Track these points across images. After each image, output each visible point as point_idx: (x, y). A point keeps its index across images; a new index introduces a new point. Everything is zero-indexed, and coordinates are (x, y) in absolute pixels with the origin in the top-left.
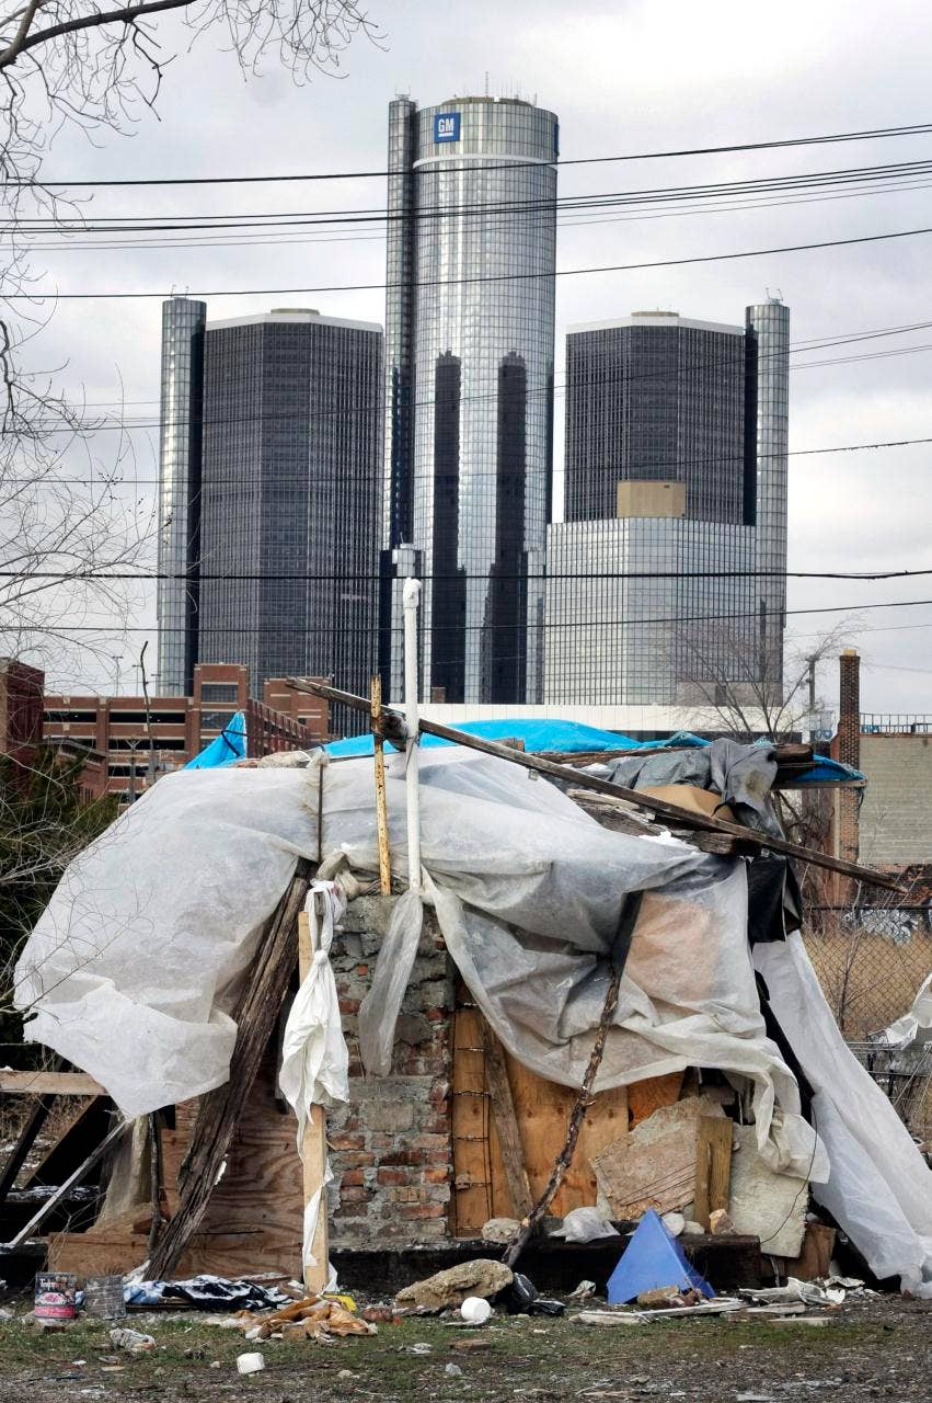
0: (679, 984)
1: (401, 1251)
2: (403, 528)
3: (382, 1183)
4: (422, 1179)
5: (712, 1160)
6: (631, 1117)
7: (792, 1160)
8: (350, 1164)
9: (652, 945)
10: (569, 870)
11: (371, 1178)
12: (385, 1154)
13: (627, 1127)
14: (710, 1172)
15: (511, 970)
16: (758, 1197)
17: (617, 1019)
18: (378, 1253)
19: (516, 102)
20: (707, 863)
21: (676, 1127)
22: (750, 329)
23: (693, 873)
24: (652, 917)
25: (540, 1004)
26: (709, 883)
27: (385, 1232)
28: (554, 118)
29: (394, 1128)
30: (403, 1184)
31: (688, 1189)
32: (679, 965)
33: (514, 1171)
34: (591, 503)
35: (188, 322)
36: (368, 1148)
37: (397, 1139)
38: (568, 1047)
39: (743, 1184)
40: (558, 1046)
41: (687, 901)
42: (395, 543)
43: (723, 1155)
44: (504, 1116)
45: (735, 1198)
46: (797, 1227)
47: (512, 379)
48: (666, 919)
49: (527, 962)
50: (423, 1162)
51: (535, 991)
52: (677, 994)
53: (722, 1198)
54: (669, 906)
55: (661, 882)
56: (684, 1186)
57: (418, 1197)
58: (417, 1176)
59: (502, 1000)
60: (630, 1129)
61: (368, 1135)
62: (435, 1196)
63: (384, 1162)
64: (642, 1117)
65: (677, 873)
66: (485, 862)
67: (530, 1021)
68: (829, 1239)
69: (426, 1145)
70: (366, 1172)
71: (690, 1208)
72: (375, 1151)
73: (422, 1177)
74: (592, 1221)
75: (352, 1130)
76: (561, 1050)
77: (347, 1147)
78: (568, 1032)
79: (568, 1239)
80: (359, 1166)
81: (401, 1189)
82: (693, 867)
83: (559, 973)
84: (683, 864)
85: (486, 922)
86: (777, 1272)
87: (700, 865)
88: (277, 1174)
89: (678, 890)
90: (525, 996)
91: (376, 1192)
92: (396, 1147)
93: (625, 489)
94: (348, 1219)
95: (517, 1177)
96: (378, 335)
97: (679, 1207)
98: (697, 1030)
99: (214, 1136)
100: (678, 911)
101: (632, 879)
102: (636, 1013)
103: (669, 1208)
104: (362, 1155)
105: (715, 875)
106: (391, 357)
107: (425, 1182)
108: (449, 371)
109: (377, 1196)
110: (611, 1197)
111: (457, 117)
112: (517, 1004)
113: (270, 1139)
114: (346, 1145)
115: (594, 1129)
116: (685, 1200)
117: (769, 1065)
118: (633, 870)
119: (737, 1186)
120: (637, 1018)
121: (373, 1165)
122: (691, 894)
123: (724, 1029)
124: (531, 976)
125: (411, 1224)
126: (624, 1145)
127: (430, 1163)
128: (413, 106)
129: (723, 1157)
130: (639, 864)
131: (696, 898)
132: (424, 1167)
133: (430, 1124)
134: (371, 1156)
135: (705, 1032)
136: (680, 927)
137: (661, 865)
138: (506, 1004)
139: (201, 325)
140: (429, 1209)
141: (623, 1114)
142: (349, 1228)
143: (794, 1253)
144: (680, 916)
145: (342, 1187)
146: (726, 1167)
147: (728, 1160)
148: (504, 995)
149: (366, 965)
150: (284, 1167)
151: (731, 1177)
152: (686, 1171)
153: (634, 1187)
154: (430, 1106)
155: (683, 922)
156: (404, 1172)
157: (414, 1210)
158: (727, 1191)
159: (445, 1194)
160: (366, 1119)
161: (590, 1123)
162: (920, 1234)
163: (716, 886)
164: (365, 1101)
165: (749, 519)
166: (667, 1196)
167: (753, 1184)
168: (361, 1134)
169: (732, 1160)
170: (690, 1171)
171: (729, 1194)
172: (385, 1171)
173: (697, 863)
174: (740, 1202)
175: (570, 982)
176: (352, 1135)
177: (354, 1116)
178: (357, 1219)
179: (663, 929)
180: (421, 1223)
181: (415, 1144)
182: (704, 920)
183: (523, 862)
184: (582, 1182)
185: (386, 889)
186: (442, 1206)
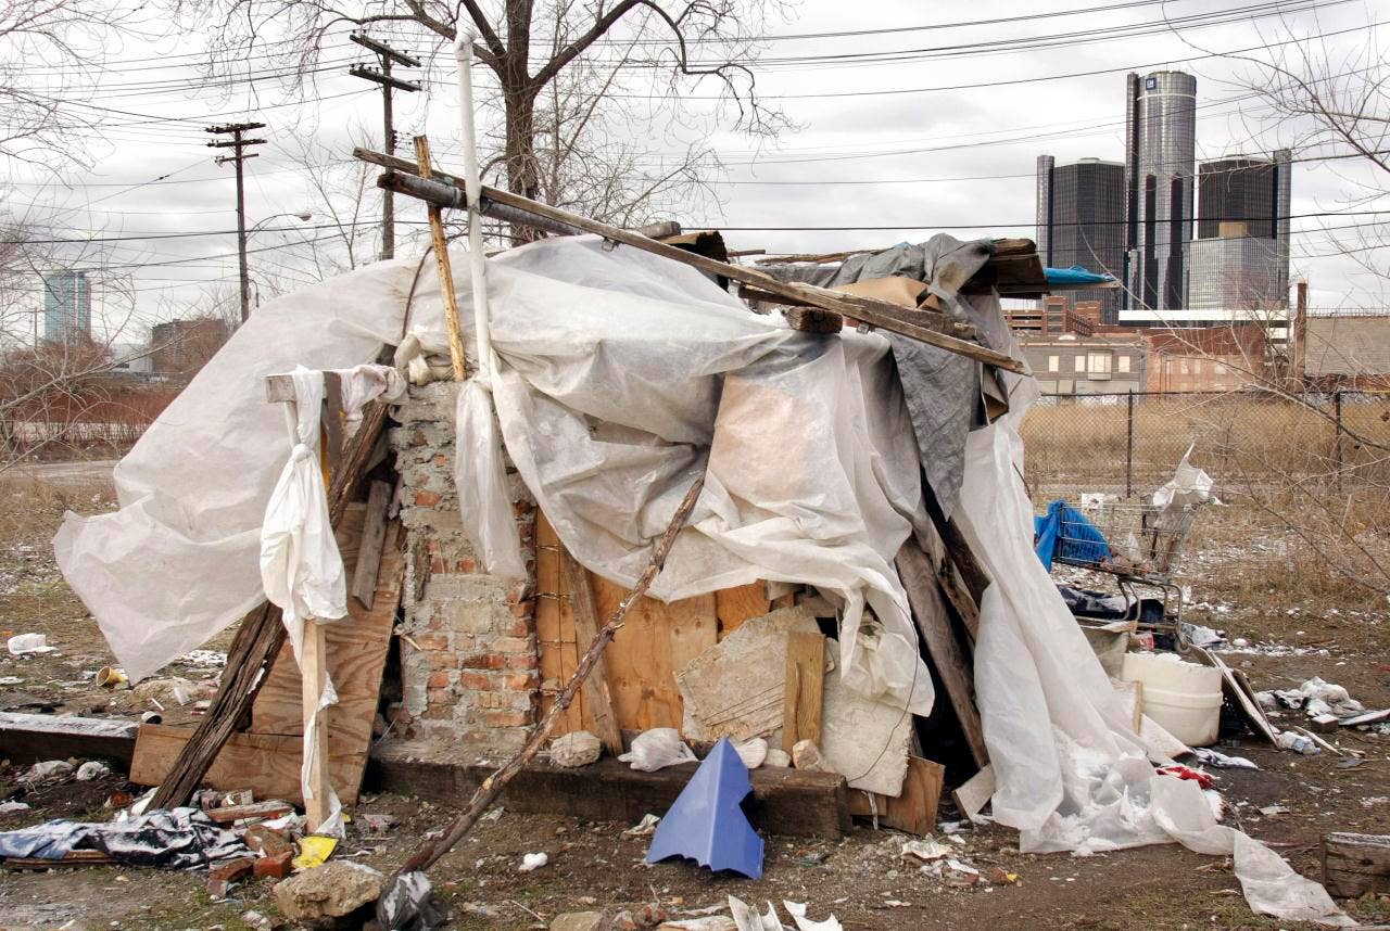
0: (758, 482)
1: (465, 766)
2: (1133, 243)
3: (465, 686)
4: (504, 685)
5: (801, 682)
6: (720, 627)
7: (889, 688)
8: (435, 666)
9: (733, 437)
10: (621, 350)
11: (454, 680)
12: (468, 656)
13: (715, 639)
14: (799, 696)
15: (577, 463)
16: (856, 724)
17: (692, 520)
18: (445, 766)
19: (1179, 72)
20: (791, 341)
21: (765, 641)
22: (1275, 161)
23: (774, 354)
24: (734, 404)
25: (614, 501)
26: (794, 364)
27: (468, 738)
28: (1195, 78)
29: (474, 629)
30: (485, 688)
31: (778, 712)
32: (759, 459)
33: (594, 682)
34: (1209, 232)
35: (1047, 164)
36: (451, 649)
37: (478, 641)
38: (649, 548)
39: (839, 709)
40: (640, 547)
41: (770, 387)
42: (1129, 249)
43: (814, 678)
44: (583, 622)
45: (831, 725)
46: (899, 761)
47: (1177, 186)
48: (748, 406)
49: (595, 454)
50: (504, 666)
51: (607, 487)
52: (756, 492)
53: (814, 725)
54: (749, 392)
55: (740, 364)
56: (774, 708)
57: (500, 704)
58: (499, 680)
59: (564, 497)
60: (718, 641)
61: (451, 635)
62: (516, 704)
63: (467, 664)
64: (731, 628)
65: (756, 354)
66: (536, 342)
67: (600, 520)
68: (936, 776)
69: (507, 649)
70: (450, 674)
71: (779, 734)
72: (458, 653)
73: (504, 682)
74: (666, 745)
75: (437, 629)
76: (641, 552)
77: (431, 647)
78: (648, 533)
79: (633, 766)
80: (444, 667)
81: (483, 693)
82: (773, 346)
83: (641, 466)
84: (763, 342)
85: (557, 410)
86: (875, 811)
87: (783, 344)
88: (353, 674)
89: (762, 373)
90: (596, 493)
91: (460, 696)
92: (479, 651)
93: (1222, 225)
94: (434, 721)
95: (597, 689)
96: (1123, 167)
97: (768, 731)
98: (771, 537)
99: (250, 641)
100: (758, 398)
101: (697, 359)
102: (713, 514)
103: (757, 732)
104: (446, 657)
105: (800, 356)
106: (1128, 175)
107: (506, 688)
108: (1151, 181)
109: (462, 699)
110: (695, 716)
111: (1155, 79)
112: (583, 501)
113: (352, 636)
114: (429, 645)
115: (681, 638)
116: (774, 724)
117: (857, 579)
118: (697, 350)
119: (832, 712)
120: (713, 520)
121: (456, 668)
122: (773, 378)
123: (804, 536)
124: (601, 471)
125: (494, 731)
126: (710, 658)
127: (511, 669)
128: (1137, 76)
129: (813, 678)
130: (704, 343)
131: (778, 381)
132: (506, 672)
133: (509, 628)
134: (454, 658)
135: (781, 539)
136: (761, 416)
137: (732, 344)
138: (570, 502)
139: (1052, 166)
140: (510, 718)
141: (711, 625)
142: (436, 731)
143: (894, 790)
144: (761, 403)
145: (429, 688)
146: (817, 691)
147: (819, 683)
148: (567, 491)
149: (442, 456)
150: (359, 668)
151: (823, 700)
152: (776, 691)
153: (720, 707)
154: (507, 608)
155: (765, 410)
156: (487, 676)
157: (496, 717)
158: (818, 718)
159: (524, 703)
160: (448, 618)
161: (677, 632)
162: (1081, 745)
163: (802, 369)
164: (447, 599)
165: (1274, 237)
166: (756, 718)
167: (850, 709)
168: (444, 634)
169: (824, 682)
170: (779, 692)
171: (822, 720)
172: (469, 675)
173: (779, 342)
174: (836, 729)
175: (653, 476)
176: (436, 635)
177: (437, 615)
178: (443, 723)
179: (743, 419)
180: (504, 730)
181: (496, 648)
182: (786, 408)
183: (571, 342)
184: (670, 696)
185: (459, 374)
186: (522, 714)
